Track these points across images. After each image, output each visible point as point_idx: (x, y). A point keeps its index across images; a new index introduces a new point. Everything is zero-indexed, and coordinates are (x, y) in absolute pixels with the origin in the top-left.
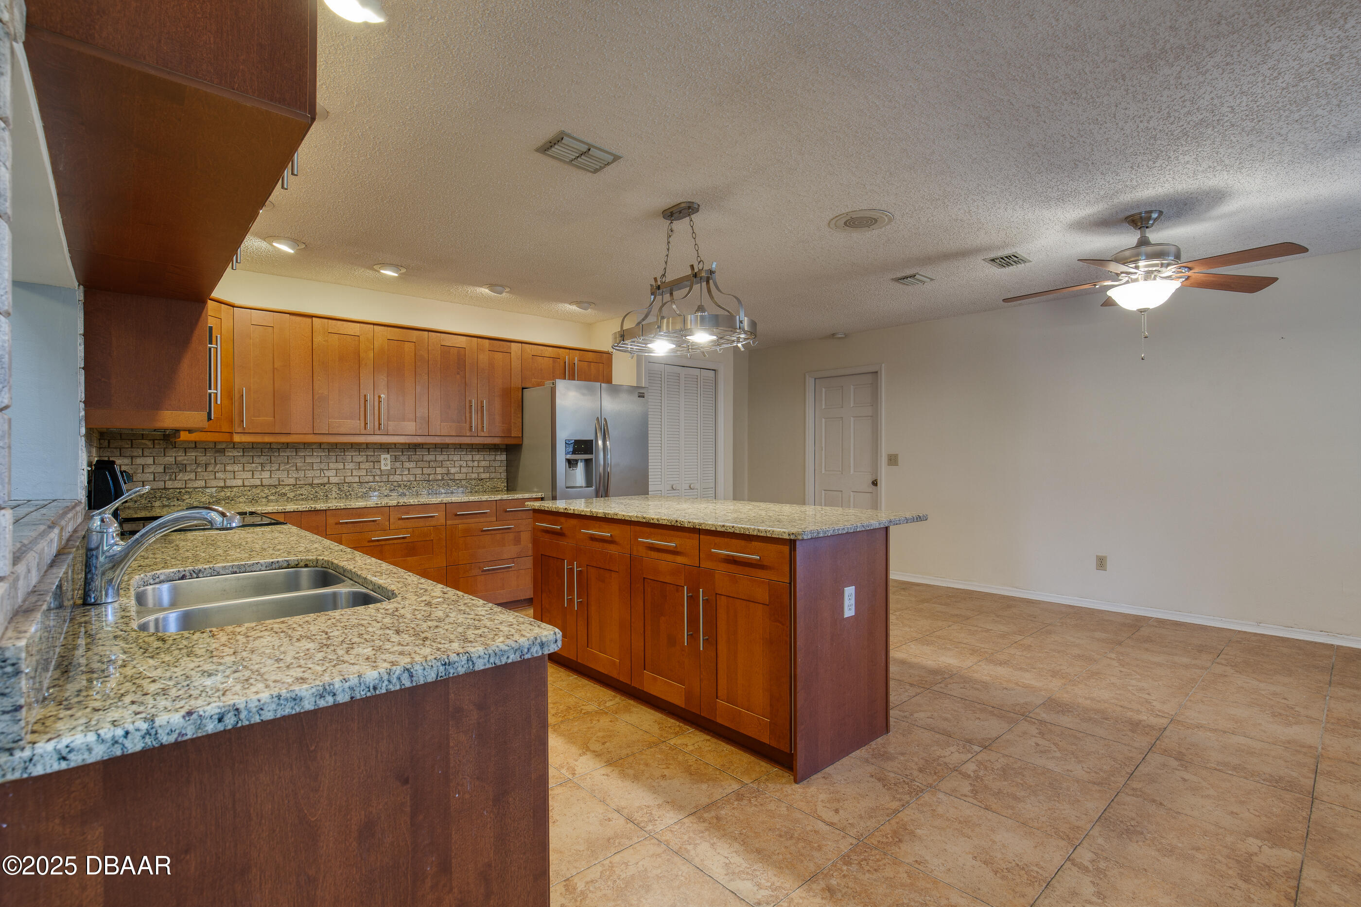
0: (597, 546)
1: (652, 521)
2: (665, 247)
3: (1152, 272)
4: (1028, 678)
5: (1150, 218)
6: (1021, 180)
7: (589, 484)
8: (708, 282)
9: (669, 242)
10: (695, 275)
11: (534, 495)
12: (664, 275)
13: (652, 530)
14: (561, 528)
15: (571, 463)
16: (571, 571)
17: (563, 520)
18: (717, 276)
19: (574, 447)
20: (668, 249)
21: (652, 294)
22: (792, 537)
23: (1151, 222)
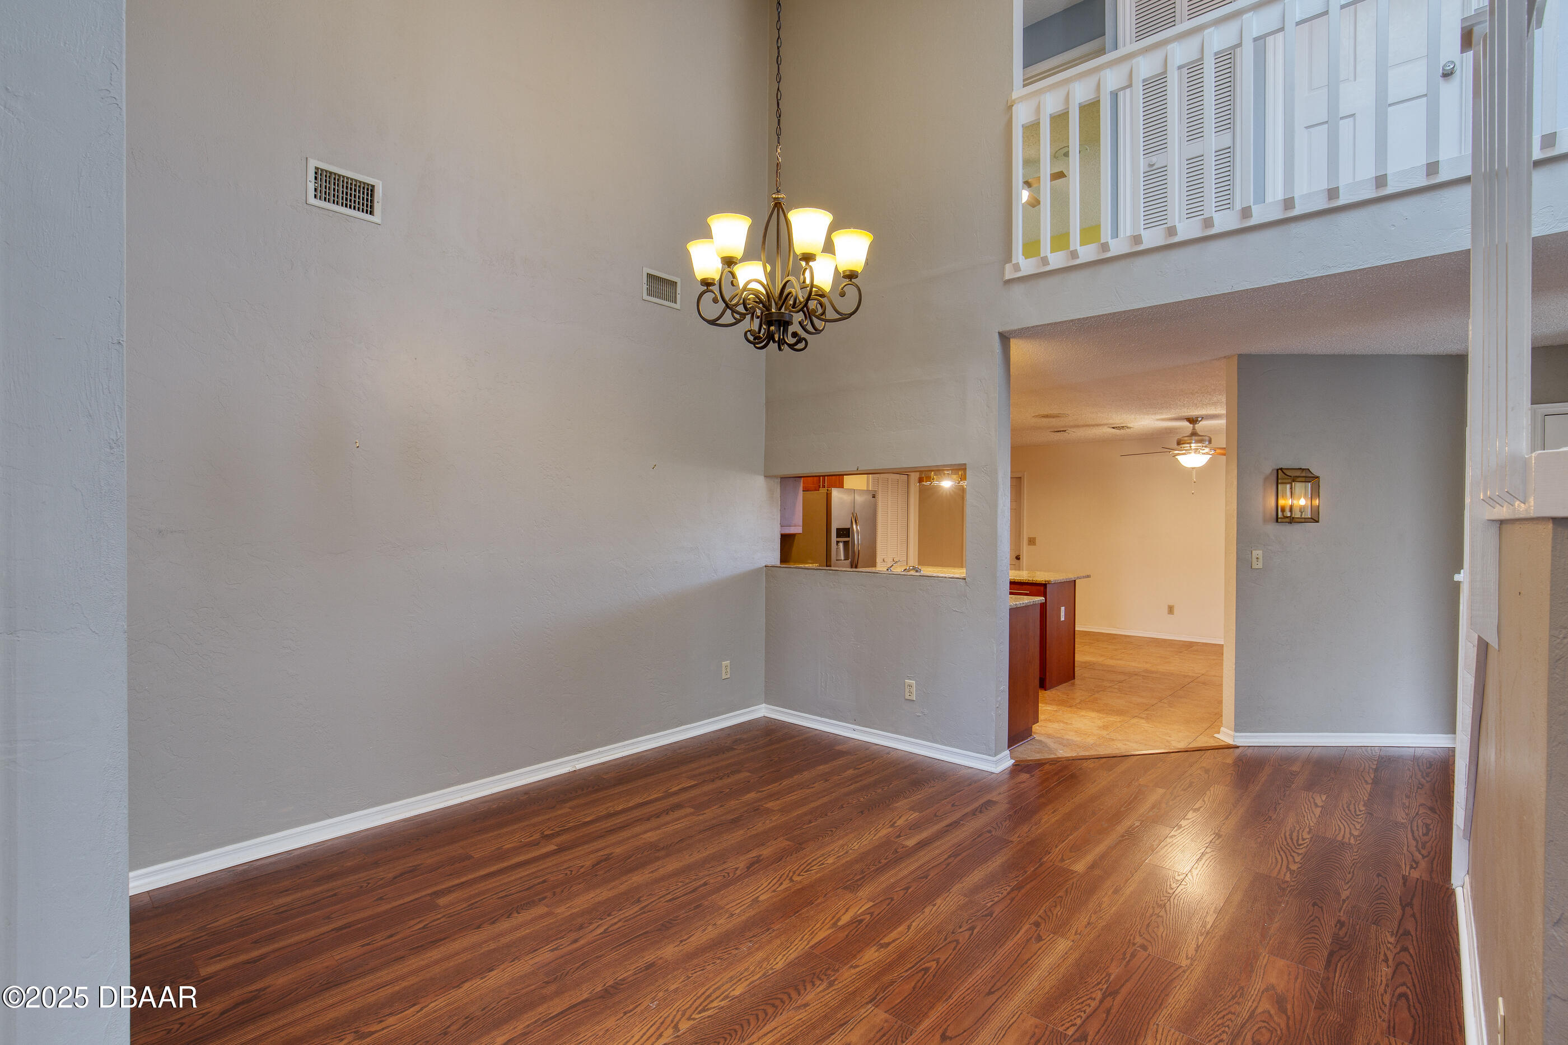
3: (1198, 449)
5: (1197, 420)
7: (846, 558)
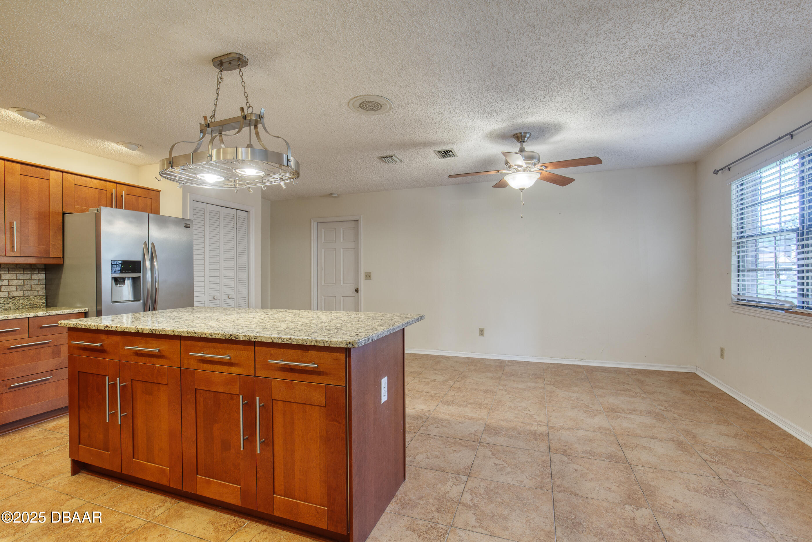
0: (143, 361)
1: (204, 336)
2: (215, 92)
4: (469, 412)
5: (525, 137)
6: (476, 93)
7: (136, 298)
8: (256, 126)
9: (218, 88)
10: (245, 117)
11: (76, 311)
12: (213, 116)
13: (204, 344)
14: (101, 345)
15: (118, 281)
16: (113, 387)
17: (103, 337)
18: (266, 120)
19: (121, 268)
20: (218, 94)
21: (201, 131)
22: (349, 346)
23: (526, 139)
